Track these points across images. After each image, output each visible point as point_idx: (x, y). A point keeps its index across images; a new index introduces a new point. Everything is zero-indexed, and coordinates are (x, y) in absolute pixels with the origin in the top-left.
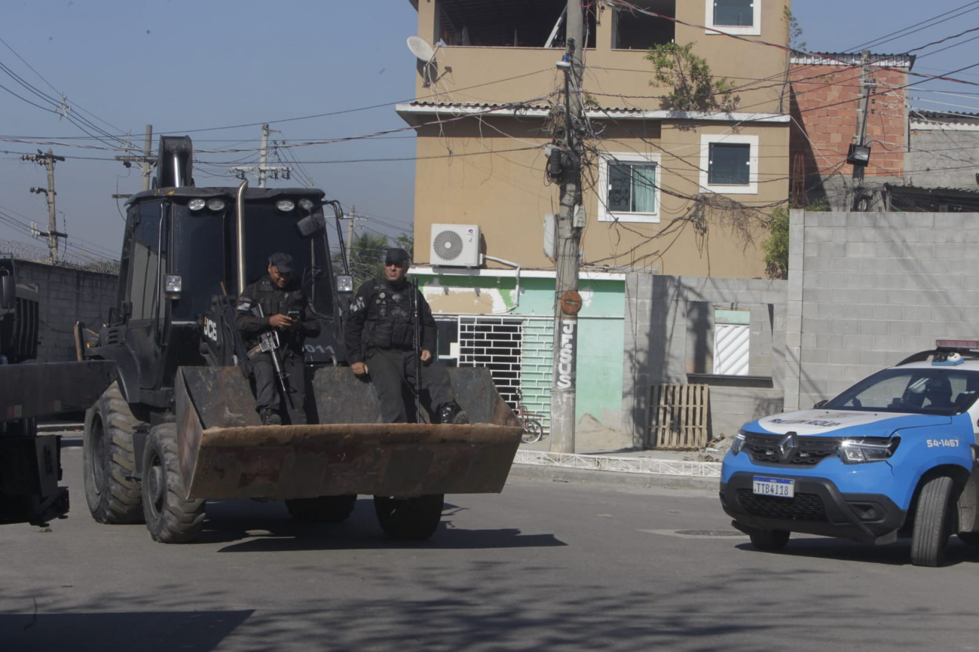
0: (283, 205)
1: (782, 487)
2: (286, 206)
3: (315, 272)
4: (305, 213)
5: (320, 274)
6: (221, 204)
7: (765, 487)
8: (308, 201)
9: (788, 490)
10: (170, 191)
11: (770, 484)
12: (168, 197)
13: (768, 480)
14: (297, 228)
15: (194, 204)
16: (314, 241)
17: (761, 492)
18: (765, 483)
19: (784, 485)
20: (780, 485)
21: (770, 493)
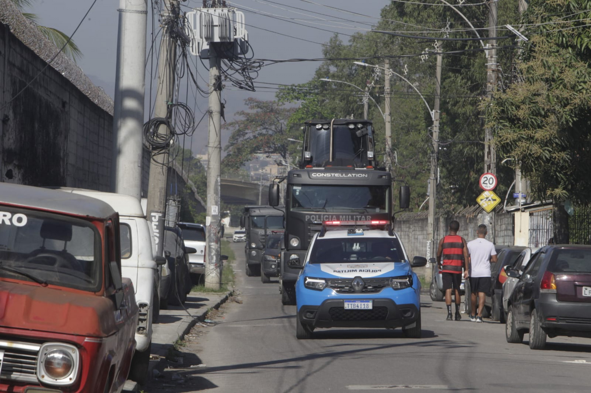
1: (364, 304)
5: (363, 151)
7: (353, 305)
9: (369, 306)
11: (356, 303)
13: (355, 302)
16: (363, 139)
17: (350, 308)
18: (353, 303)
19: (366, 303)
20: (363, 303)
21: (356, 308)
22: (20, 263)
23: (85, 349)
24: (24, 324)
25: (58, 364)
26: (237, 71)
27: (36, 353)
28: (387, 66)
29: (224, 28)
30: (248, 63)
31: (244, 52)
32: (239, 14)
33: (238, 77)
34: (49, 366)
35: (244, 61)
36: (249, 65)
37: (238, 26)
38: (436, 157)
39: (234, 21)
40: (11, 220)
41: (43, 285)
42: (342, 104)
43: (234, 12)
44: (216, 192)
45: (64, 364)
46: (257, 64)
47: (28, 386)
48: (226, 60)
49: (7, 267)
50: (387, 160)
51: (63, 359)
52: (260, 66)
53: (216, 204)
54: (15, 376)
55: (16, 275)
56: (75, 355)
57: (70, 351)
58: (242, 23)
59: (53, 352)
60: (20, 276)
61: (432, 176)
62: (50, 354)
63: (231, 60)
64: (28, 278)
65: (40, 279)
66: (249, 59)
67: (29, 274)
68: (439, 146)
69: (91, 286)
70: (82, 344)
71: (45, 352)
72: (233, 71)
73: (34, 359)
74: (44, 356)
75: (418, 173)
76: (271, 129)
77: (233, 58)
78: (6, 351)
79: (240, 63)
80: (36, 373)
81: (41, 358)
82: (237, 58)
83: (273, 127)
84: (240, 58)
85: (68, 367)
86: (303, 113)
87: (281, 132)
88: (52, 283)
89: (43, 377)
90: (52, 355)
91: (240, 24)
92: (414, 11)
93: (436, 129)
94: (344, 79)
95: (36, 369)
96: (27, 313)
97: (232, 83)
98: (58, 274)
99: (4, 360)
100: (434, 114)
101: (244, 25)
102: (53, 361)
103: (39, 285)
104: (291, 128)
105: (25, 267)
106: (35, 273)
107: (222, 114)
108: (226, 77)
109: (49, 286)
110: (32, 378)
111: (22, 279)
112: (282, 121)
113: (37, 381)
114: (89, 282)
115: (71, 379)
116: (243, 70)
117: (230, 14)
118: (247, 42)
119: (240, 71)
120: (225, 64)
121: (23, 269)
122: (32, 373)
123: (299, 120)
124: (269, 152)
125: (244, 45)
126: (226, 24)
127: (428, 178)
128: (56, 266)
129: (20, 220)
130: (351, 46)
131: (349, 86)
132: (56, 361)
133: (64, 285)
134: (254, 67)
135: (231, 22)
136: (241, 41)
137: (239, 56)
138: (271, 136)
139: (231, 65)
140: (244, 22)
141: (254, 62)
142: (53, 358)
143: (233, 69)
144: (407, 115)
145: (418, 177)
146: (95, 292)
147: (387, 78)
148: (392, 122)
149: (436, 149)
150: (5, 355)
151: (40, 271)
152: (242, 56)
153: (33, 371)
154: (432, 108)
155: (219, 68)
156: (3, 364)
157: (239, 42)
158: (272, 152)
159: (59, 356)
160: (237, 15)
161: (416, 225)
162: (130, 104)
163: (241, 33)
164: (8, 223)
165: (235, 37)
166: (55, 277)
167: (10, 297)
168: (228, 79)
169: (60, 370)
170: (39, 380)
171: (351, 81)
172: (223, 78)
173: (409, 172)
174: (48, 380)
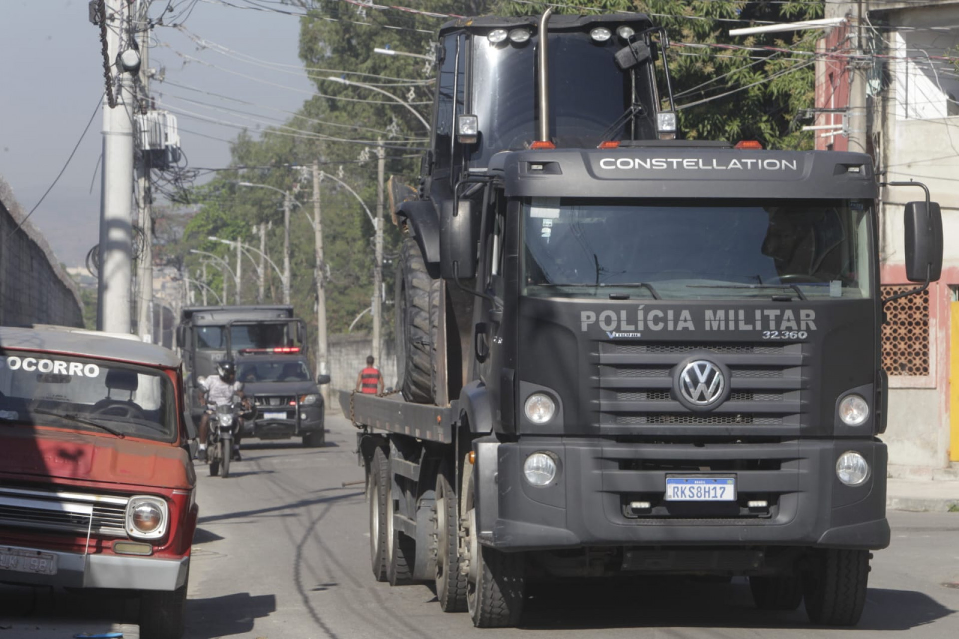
0: (596, 34)
2: (601, 35)
3: (635, 110)
4: (623, 43)
5: (640, 112)
6: (524, 35)
8: (627, 29)
10: (468, 21)
12: (467, 28)
14: (615, 60)
15: (493, 36)
16: (636, 74)
22: (93, 415)
23: (173, 502)
24: (111, 478)
25: (147, 517)
26: (169, 181)
27: (123, 507)
28: (315, 167)
29: (154, 133)
30: (181, 173)
31: (176, 159)
32: (171, 120)
33: (170, 188)
34: (137, 519)
35: (177, 170)
36: (183, 175)
37: (170, 131)
38: (380, 272)
39: (165, 125)
40: (82, 371)
41: (120, 436)
42: (254, 210)
43: (164, 115)
44: (148, 319)
45: (152, 517)
46: (192, 174)
47: (116, 541)
48: (156, 170)
49: (82, 419)
50: (318, 275)
51: (152, 512)
52: (195, 176)
53: (149, 332)
54: (104, 530)
55: (92, 427)
56: (164, 508)
57: (158, 504)
58: (174, 128)
59: (143, 505)
60: (96, 427)
61: (377, 293)
62: (138, 508)
63: (162, 169)
64: (104, 431)
65: (117, 430)
66: (183, 169)
67: (104, 425)
68: (384, 258)
69: (168, 437)
70: (171, 496)
71: (134, 505)
72: (165, 182)
73: (122, 513)
74: (132, 509)
75: (346, 288)
76: (163, 238)
77: (163, 166)
78: (94, 506)
79: (172, 172)
80: (124, 527)
81: (129, 512)
82: (168, 167)
83: (165, 236)
84: (173, 167)
85: (156, 520)
86: (203, 219)
87: (175, 241)
88: (129, 435)
89: (132, 530)
90: (140, 508)
91: (172, 129)
92: (347, 105)
93: (379, 239)
94: (255, 180)
95: (124, 522)
96: (113, 466)
97: (163, 195)
98: (134, 425)
99: (94, 515)
100: (377, 223)
101: (176, 130)
102: (141, 514)
103: (115, 437)
104: (189, 236)
105: (99, 419)
106: (110, 425)
107: (153, 231)
108: (157, 188)
109: (126, 438)
110: (121, 532)
111: (98, 432)
112: (175, 229)
113: (125, 535)
114: (165, 433)
115: (160, 532)
116: (176, 180)
117: (161, 118)
118: (179, 149)
119: (173, 182)
120: (155, 174)
121: (97, 421)
122: (120, 527)
123: (199, 227)
124: (161, 265)
125: (176, 153)
126: (156, 129)
127: (373, 295)
128: (128, 416)
129: (92, 371)
130: (262, 142)
131: (262, 188)
132: (145, 515)
133: (140, 436)
134: (188, 177)
135: (161, 126)
136: (172, 148)
137: (171, 165)
138: (163, 246)
139: (162, 174)
140: (176, 126)
141: (188, 172)
142: (141, 511)
143: (165, 179)
144: (332, 222)
145: (347, 292)
146: (172, 443)
147: (316, 182)
148: (323, 231)
149: (380, 263)
150: (94, 510)
151: (116, 423)
152: (174, 164)
153: (121, 524)
154: (375, 216)
155: (148, 178)
156: (93, 520)
157: (170, 148)
158: (166, 265)
159: (147, 509)
160: (168, 119)
161: (349, 348)
162: (117, 234)
163: (173, 140)
164: (80, 374)
165: (167, 143)
166: (131, 429)
167: (96, 450)
168: (159, 192)
169: (149, 523)
170: (128, 534)
171: (263, 183)
172: (153, 189)
173: (336, 287)
174: (136, 533)
